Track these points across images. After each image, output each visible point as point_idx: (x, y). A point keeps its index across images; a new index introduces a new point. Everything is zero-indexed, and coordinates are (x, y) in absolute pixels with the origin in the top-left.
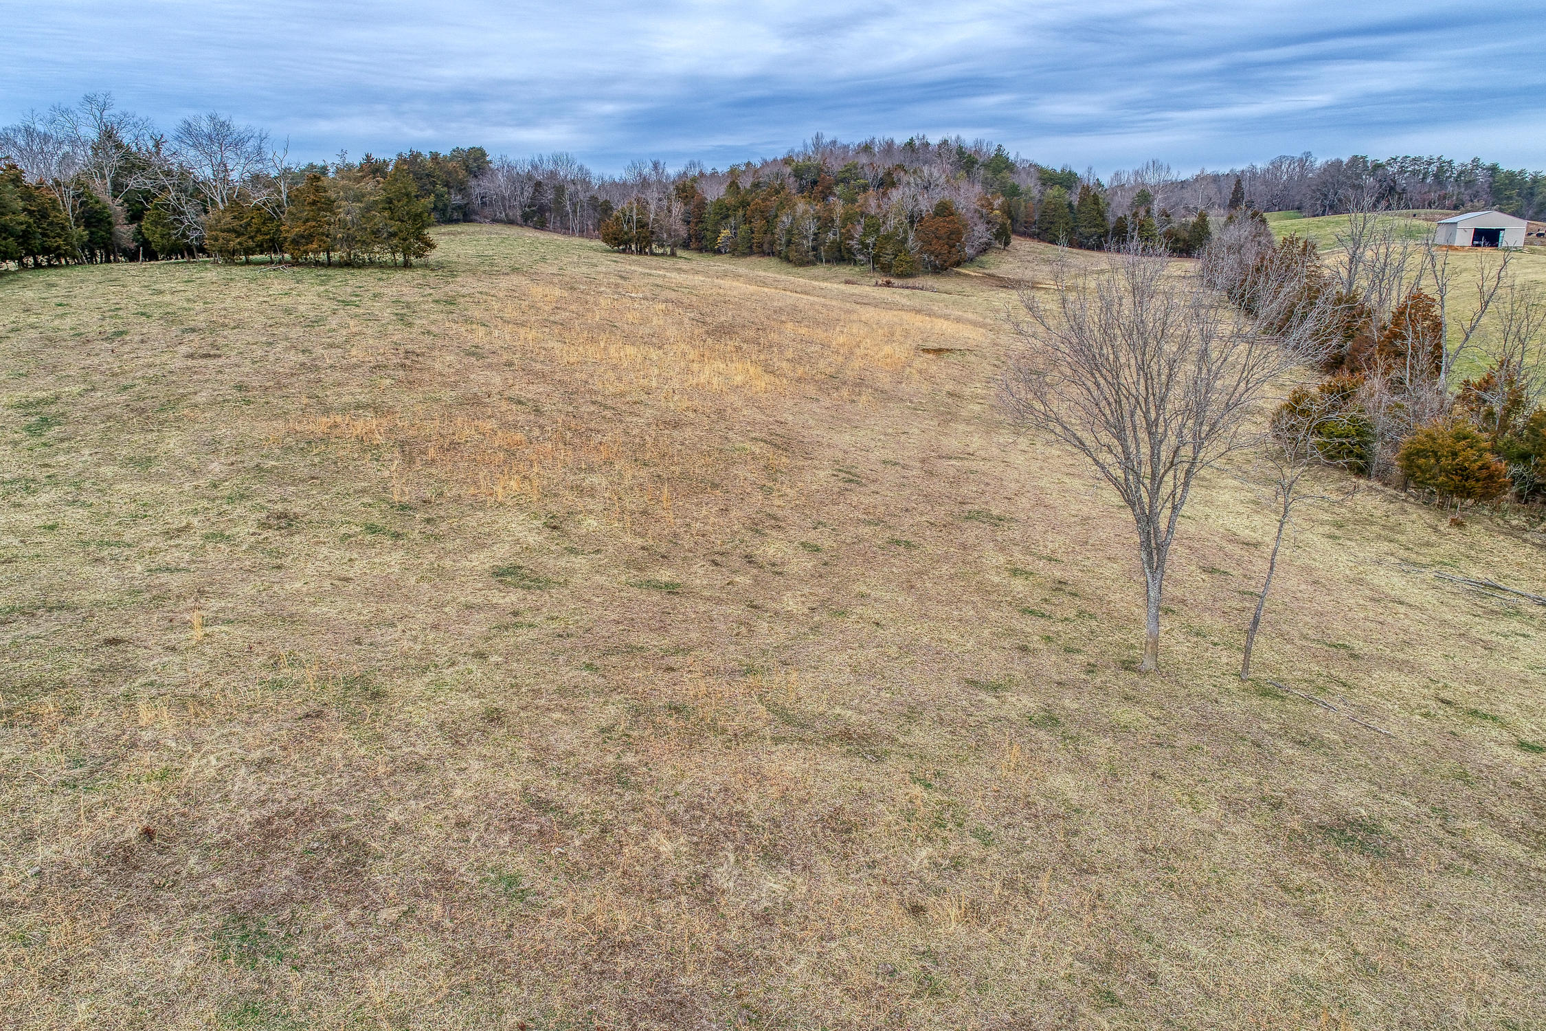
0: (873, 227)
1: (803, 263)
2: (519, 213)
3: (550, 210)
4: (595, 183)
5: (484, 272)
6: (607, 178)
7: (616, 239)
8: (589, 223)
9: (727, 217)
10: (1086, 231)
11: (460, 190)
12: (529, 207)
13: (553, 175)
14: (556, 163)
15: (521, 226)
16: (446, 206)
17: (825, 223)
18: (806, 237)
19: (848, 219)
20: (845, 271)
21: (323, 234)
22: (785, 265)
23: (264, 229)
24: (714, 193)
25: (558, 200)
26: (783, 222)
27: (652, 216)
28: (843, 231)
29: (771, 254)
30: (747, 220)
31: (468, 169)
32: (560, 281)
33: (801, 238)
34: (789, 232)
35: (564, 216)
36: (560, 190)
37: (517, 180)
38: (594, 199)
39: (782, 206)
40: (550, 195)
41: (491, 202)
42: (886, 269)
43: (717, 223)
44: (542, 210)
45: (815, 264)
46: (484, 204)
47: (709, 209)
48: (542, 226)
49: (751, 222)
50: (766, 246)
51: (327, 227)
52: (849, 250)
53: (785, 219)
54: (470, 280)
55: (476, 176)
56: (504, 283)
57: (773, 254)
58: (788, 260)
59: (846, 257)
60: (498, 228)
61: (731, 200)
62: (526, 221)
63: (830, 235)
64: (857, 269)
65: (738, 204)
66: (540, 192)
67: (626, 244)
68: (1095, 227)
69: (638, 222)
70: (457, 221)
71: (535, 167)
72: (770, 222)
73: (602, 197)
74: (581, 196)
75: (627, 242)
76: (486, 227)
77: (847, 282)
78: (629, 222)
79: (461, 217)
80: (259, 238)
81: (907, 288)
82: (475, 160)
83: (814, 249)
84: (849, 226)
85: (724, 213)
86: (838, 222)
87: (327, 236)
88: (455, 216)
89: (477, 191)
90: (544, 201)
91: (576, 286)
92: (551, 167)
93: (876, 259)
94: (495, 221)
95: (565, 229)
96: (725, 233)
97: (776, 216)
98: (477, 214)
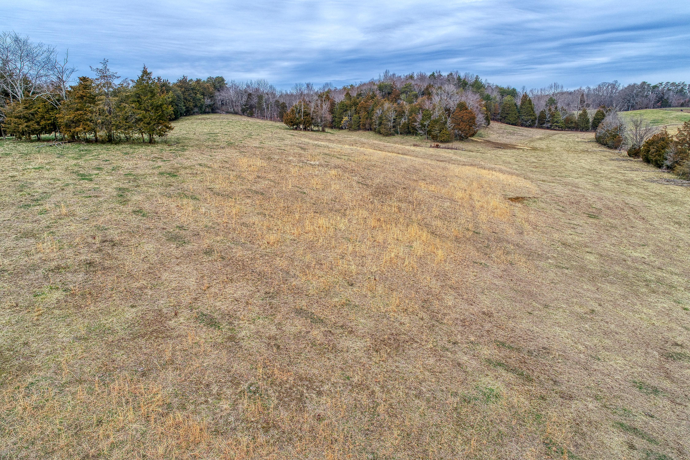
0: (427, 115)
1: (388, 134)
2: (240, 109)
3: (255, 107)
4: (278, 94)
5: (207, 147)
6: (284, 92)
7: (292, 122)
8: (275, 114)
9: (346, 111)
10: (526, 118)
11: (211, 97)
12: (245, 106)
13: (257, 90)
14: (259, 84)
15: (241, 115)
16: (202, 105)
17: (401, 114)
18: (390, 121)
19: (412, 112)
20: (412, 139)
21: (88, 120)
22: (378, 136)
23: (47, 116)
24: (339, 99)
25: (259, 103)
26: (377, 113)
27: (312, 109)
28: (410, 118)
29: (370, 129)
30: (357, 112)
31: (215, 87)
32: (260, 153)
33: (387, 121)
34: (380, 118)
35: (262, 110)
36: (260, 97)
37: (239, 93)
38: (277, 101)
39: (376, 105)
40: (255, 100)
41: (226, 103)
42: (434, 138)
43: (341, 114)
44: (251, 107)
45: (394, 135)
46: (222, 104)
47: (337, 107)
48: (251, 115)
49: (359, 113)
50: (367, 126)
51: (90, 115)
52: (414, 128)
53: (378, 111)
54: (195, 153)
55: (219, 91)
56: (220, 155)
57: (371, 129)
58: (380, 133)
59: (412, 131)
60: (229, 116)
61: (348, 102)
62: (243, 113)
63: (403, 119)
64: (418, 138)
65: (352, 104)
66: (250, 99)
67: (297, 125)
68: (530, 116)
69: (304, 112)
70: (208, 113)
71: (248, 86)
72: (370, 113)
73: (281, 101)
74: (271, 100)
75: (298, 124)
76: (224, 116)
77: (414, 145)
78: (299, 113)
79: (210, 111)
80: (43, 123)
81: (448, 148)
82: (219, 83)
83: (394, 127)
84: (414, 115)
85: (345, 109)
86: (407, 112)
87: (91, 121)
88: (207, 110)
89: (219, 98)
90: (253, 103)
91: (272, 156)
92: (256, 86)
93: (429, 133)
94: (228, 112)
95: (263, 117)
96: (346, 119)
97: (373, 110)
98: (219, 109)
